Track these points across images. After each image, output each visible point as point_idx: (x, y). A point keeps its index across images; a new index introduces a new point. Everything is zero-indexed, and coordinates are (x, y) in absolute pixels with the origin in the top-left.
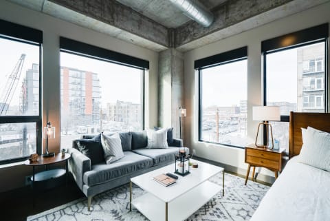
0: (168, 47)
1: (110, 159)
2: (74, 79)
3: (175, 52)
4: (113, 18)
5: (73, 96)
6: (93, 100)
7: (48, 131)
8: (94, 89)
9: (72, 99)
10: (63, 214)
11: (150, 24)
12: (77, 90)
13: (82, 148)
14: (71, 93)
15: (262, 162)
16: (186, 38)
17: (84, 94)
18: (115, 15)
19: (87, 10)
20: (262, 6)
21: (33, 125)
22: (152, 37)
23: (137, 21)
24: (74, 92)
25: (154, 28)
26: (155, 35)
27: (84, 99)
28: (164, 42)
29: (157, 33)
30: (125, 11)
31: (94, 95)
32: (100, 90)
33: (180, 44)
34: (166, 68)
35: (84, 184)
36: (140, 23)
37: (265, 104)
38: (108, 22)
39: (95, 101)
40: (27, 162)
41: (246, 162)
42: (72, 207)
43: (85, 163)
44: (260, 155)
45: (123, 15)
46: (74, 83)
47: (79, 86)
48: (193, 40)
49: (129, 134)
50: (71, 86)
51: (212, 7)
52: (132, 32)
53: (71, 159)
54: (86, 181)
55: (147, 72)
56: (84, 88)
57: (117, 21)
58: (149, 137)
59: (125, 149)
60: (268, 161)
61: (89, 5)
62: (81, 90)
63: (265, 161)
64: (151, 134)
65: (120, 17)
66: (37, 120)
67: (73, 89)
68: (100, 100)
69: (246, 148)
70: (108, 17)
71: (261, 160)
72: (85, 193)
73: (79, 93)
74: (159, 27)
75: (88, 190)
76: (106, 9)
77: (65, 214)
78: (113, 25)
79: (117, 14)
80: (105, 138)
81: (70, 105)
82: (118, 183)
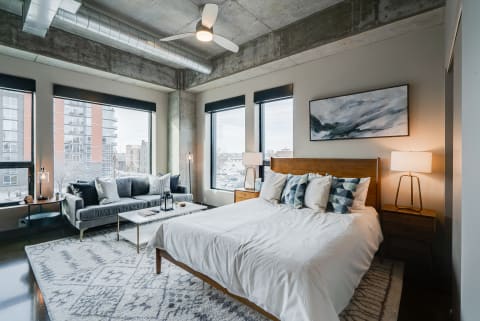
0: (177, 88)
1: (104, 201)
2: (73, 108)
3: (184, 95)
4: (110, 65)
5: (71, 133)
6: (104, 140)
7: (42, 177)
8: (105, 124)
9: (71, 138)
10: (57, 244)
11: (154, 66)
12: (78, 125)
13: (75, 192)
14: (67, 129)
16: (193, 81)
17: (89, 132)
18: (112, 63)
19: (81, 60)
20: (245, 64)
21: (25, 171)
22: (156, 80)
23: (138, 66)
24: (72, 129)
25: (159, 71)
26: (160, 78)
27: (89, 139)
28: (171, 84)
29: (161, 75)
30: (124, 56)
31: (106, 133)
32: (115, 125)
33: (188, 87)
34: (175, 111)
35: (76, 220)
36: (141, 67)
38: (105, 70)
39: (107, 143)
43: (77, 202)
45: (121, 62)
46: (72, 114)
47: (81, 120)
48: (198, 84)
49: (129, 180)
50: (67, 119)
51: (210, 57)
52: (132, 77)
53: (65, 201)
54: (78, 217)
55: (154, 115)
56: (89, 122)
57: (115, 67)
58: (151, 183)
59: (122, 195)
61: (84, 55)
62: (84, 125)
64: (153, 180)
65: (118, 63)
66: (30, 166)
67: (70, 124)
68: (116, 140)
69: (235, 191)
70: (105, 65)
72: (78, 227)
73: (80, 129)
74: (164, 69)
75: (80, 224)
76: (102, 57)
77: (59, 244)
78: (110, 71)
79: (115, 61)
80: (99, 182)
81: (67, 147)
82: (110, 220)
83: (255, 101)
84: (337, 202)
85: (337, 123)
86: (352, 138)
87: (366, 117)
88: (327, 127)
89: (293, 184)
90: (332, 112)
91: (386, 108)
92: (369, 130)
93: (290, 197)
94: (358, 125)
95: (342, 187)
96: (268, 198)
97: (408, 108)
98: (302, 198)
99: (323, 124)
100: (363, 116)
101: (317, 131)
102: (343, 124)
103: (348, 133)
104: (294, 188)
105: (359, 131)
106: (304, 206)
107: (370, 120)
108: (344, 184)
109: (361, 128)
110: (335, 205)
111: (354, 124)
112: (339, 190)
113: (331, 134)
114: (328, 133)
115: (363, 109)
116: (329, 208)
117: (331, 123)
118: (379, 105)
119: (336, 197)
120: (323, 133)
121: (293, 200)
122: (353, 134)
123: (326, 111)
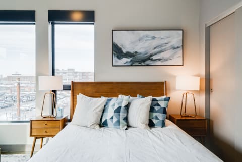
15: (46, 132)
37: (53, 74)
41: (31, 135)
44: (44, 126)
60: (51, 129)
63: (48, 130)
69: (31, 121)
71: (45, 130)
83: (49, 20)
84: (157, 118)
85: (136, 52)
86: (148, 65)
87: (157, 50)
88: (128, 55)
89: (116, 107)
90: (132, 43)
91: (170, 45)
92: (160, 60)
93: (115, 120)
94: (151, 55)
95: (158, 105)
96: (89, 124)
97: (183, 46)
98: (126, 119)
99: (124, 51)
100: (155, 48)
101: (119, 58)
102: (141, 53)
103: (144, 61)
104: (118, 110)
105: (152, 60)
106: (128, 126)
107: (160, 52)
108: (159, 102)
109: (154, 57)
110: (155, 121)
111: (149, 54)
112: (156, 108)
113: (131, 61)
114: (129, 60)
115: (155, 43)
116: (151, 124)
117: (132, 51)
118: (166, 42)
119: (155, 114)
120: (124, 60)
121: (119, 121)
122: (148, 62)
123: (127, 42)
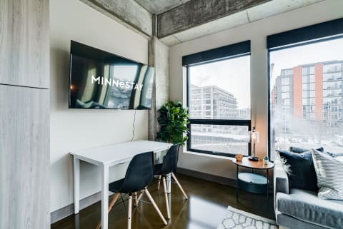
2: (330, 75)
7: (253, 136)
9: (329, 100)
10: (253, 224)
40: (234, 160)
42: (265, 224)
43: (278, 181)
50: (326, 85)
67: (328, 88)
77: (255, 225)
